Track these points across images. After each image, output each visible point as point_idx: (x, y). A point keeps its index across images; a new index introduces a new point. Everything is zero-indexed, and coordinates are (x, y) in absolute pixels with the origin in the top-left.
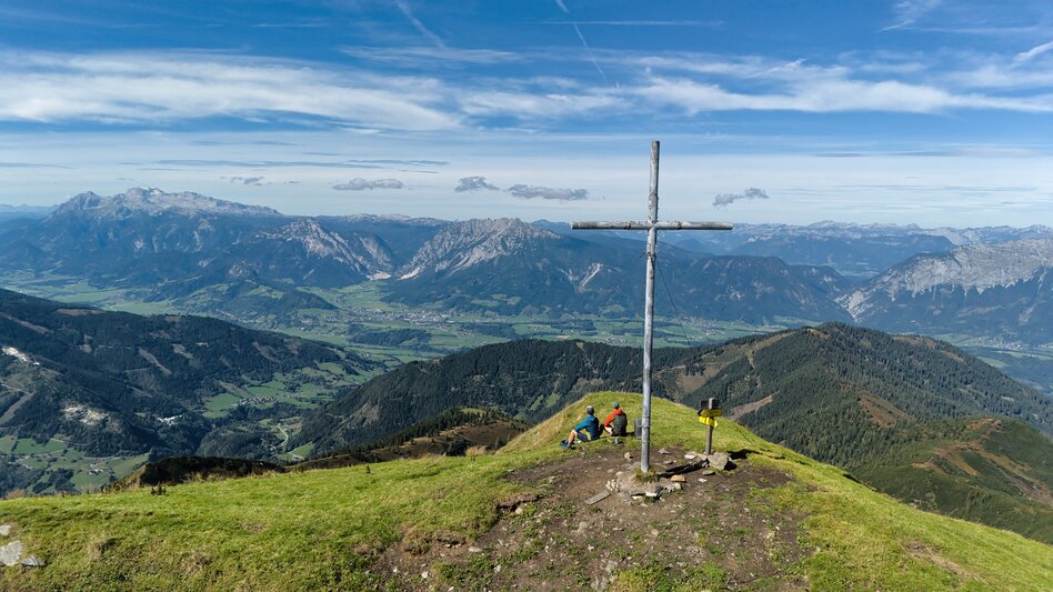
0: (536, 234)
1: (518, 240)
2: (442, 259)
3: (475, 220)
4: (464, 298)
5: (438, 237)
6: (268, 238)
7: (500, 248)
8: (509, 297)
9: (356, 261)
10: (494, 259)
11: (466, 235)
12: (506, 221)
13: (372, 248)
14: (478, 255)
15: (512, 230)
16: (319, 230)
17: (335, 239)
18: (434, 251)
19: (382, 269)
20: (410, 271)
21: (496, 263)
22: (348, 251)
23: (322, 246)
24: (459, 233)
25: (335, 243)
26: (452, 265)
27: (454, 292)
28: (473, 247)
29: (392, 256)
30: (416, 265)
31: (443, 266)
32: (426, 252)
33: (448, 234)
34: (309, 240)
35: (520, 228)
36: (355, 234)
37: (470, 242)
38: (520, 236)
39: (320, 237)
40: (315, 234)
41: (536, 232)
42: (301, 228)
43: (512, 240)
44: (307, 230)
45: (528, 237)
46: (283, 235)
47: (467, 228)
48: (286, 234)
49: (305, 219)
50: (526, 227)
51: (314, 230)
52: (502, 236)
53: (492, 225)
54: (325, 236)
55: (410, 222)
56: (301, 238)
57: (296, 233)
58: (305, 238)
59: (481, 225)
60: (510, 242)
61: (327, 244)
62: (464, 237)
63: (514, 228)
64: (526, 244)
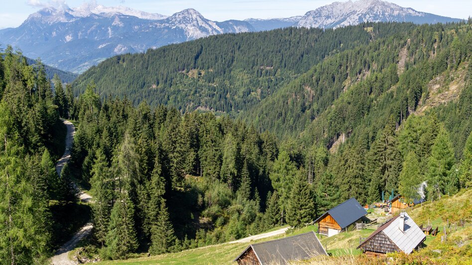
1: (376, 17)
6: (158, 27)
17: (210, 26)
33: (311, 17)
34: (189, 28)
35: (380, 7)
36: (231, 23)
37: (331, 24)
38: (379, 14)
39: (198, 24)
40: (195, 22)
41: (397, 10)
42: (184, 18)
43: (370, 17)
44: (188, 19)
45: (386, 14)
46: (169, 24)
47: (329, 11)
48: (171, 23)
49: (187, 10)
50: (386, 6)
51: (194, 19)
52: (360, 15)
53: (353, 6)
54: (203, 23)
55: (287, 20)
56: (183, 26)
57: (180, 22)
58: (187, 26)
59: (342, 7)
60: (367, 20)
61: (203, 30)
62: (325, 19)
63: (374, 7)
64: (384, 20)
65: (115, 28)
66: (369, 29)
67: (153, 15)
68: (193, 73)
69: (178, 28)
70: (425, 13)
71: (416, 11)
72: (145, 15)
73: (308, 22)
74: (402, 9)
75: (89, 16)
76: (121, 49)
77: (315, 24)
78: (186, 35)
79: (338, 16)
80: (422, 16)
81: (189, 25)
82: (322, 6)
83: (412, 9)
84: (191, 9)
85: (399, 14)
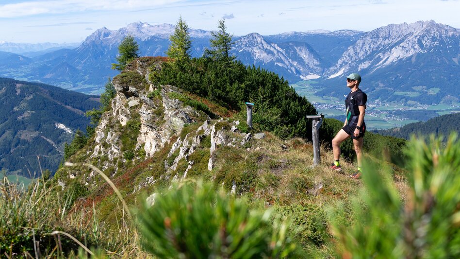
0: (450, 34)
1: (434, 39)
2: (364, 61)
3: (393, 25)
4: (387, 91)
5: (360, 42)
7: (417, 47)
8: (428, 88)
9: (291, 65)
10: (411, 57)
11: (385, 38)
12: (421, 23)
13: (304, 55)
14: (396, 54)
15: (428, 31)
16: (263, 42)
17: (275, 49)
18: (356, 54)
19: (312, 71)
20: (336, 71)
21: (414, 60)
22: (287, 59)
23: (265, 54)
24: (378, 37)
25: (275, 52)
26: (373, 64)
27: (377, 86)
28: (391, 48)
29: (321, 60)
30: (341, 66)
31: (365, 65)
32: (349, 56)
33: (368, 38)
34: (255, 51)
35: (435, 29)
36: (291, 44)
37: (389, 44)
38: (436, 36)
39: (263, 47)
40: (260, 45)
41: (450, 31)
42: (250, 41)
43: (428, 39)
44: (254, 43)
45: (443, 36)
46: (236, 47)
47: (385, 33)
48: (238, 47)
49: (252, 34)
50: (441, 28)
51: (259, 42)
52: (419, 37)
53: (408, 28)
54: (268, 46)
56: (250, 49)
57: (246, 46)
58: (253, 49)
59: (398, 29)
60: (426, 42)
61: (269, 52)
62: (383, 40)
63: (430, 29)
64: (441, 42)
69: (244, 51)
73: (366, 42)
74: (455, 30)
77: (373, 44)
78: (253, 58)
79: (395, 37)
81: (255, 48)
84: (256, 33)
85: (453, 34)
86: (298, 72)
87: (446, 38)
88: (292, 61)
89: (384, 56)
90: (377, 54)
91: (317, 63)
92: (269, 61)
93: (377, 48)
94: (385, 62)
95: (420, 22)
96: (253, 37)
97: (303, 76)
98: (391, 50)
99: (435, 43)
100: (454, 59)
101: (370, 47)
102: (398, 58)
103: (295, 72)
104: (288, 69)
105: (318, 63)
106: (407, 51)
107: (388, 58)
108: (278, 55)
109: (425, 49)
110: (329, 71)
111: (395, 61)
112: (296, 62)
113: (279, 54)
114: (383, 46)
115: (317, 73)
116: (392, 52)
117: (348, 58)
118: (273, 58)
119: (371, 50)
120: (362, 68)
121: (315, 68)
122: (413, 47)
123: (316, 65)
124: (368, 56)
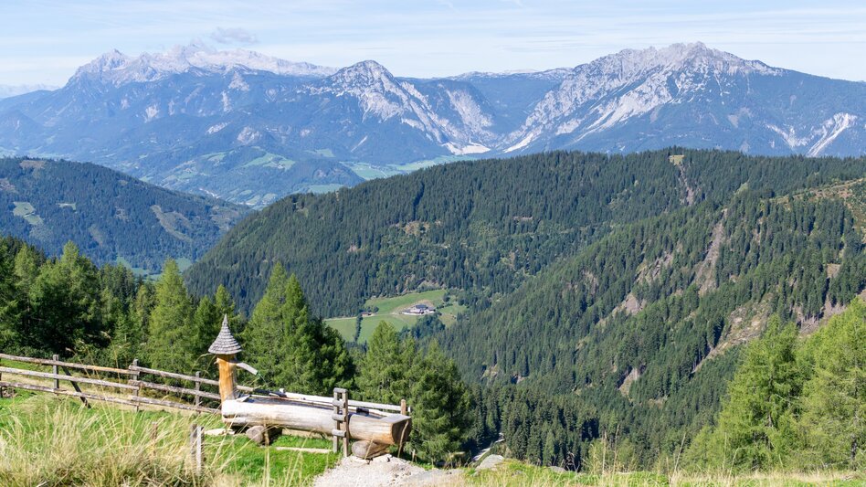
0: (733, 69)
1: (697, 78)
2: (568, 118)
3: (629, 52)
5: (567, 84)
6: (312, 93)
7: (664, 92)
9: (433, 125)
10: (652, 111)
11: (613, 76)
12: (679, 47)
13: (465, 107)
14: (628, 107)
15: (689, 63)
16: (384, 79)
17: (405, 92)
18: (558, 105)
19: (476, 139)
20: (519, 140)
21: (654, 117)
22: (425, 111)
23: (385, 102)
24: (600, 73)
25: (404, 98)
26: (582, 126)
28: (620, 95)
29: (495, 118)
30: (529, 129)
31: (568, 128)
32: (546, 110)
33: (583, 76)
34: (367, 95)
35: (704, 59)
36: (440, 85)
37: (619, 88)
38: (702, 72)
39: (383, 89)
40: (377, 85)
41: (734, 65)
42: (358, 77)
43: (687, 78)
44: (366, 79)
45: (716, 72)
46: (332, 88)
47: (614, 66)
48: (336, 87)
49: (364, 64)
50: (716, 57)
51: (376, 78)
52: (670, 74)
53: (656, 57)
54: (391, 87)
55: (541, 75)
56: (357, 92)
57: (350, 85)
58: (363, 91)
59: (638, 59)
60: (682, 83)
61: (393, 98)
62: (608, 79)
63: (694, 60)
64: (711, 84)
65: (235, 94)
66: (677, 159)
67: (299, 65)
68: (412, 228)
69: (347, 94)
70: (784, 70)
71: (768, 67)
72: (283, 65)
73: (578, 84)
74: (743, 62)
75: (186, 71)
76: (250, 135)
77: (590, 88)
78: (362, 108)
79: (631, 74)
80: (778, 76)
81: (367, 90)
82: (603, 56)
83: (761, 63)
84: (371, 61)
85: (738, 71)
86: (445, 139)
87: (721, 77)
88: (440, 118)
89: (605, 110)
90: (595, 107)
91: (486, 122)
92: (391, 116)
93: (595, 95)
94: (605, 121)
95: (677, 46)
96: (366, 69)
97: (455, 147)
98: (618, 99)
99: (699, 85)
100: (730, 117)
101: (583, 94)
102: (629, 114)
103: (439, 140)
104: (426, 131)
105: (490, 124)
106: (647, 101)
107: (611, 114)
108: (409, 105)
109: (679, 96)
110: (508, 139)
111: (623, 119)
112: (447, 121)
113: (412, 102)
114: (608, 91)
115: (485, 144)
116: (621, 102)
117: (544, 114)
118: (400, 111)
119: (585, 100)
120: (564, 132)
121: (483, 132)
122: (657, 93)
123: (484, 128)
124: (578, 110)
